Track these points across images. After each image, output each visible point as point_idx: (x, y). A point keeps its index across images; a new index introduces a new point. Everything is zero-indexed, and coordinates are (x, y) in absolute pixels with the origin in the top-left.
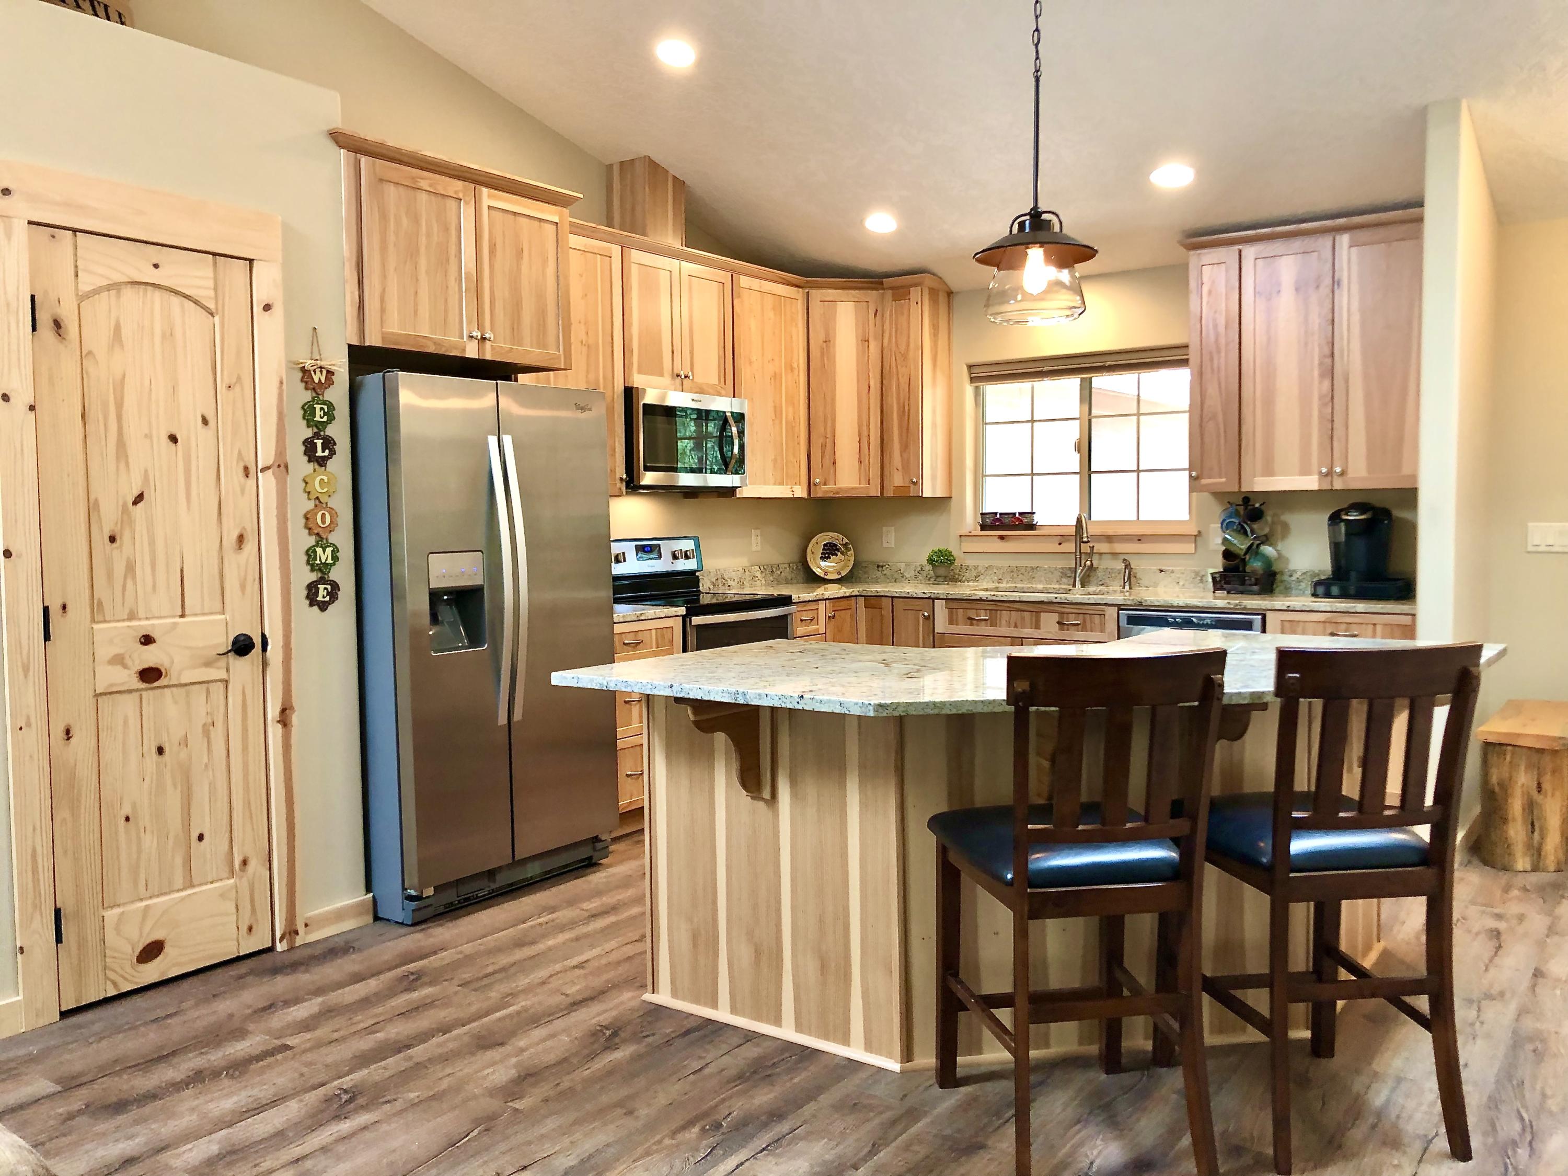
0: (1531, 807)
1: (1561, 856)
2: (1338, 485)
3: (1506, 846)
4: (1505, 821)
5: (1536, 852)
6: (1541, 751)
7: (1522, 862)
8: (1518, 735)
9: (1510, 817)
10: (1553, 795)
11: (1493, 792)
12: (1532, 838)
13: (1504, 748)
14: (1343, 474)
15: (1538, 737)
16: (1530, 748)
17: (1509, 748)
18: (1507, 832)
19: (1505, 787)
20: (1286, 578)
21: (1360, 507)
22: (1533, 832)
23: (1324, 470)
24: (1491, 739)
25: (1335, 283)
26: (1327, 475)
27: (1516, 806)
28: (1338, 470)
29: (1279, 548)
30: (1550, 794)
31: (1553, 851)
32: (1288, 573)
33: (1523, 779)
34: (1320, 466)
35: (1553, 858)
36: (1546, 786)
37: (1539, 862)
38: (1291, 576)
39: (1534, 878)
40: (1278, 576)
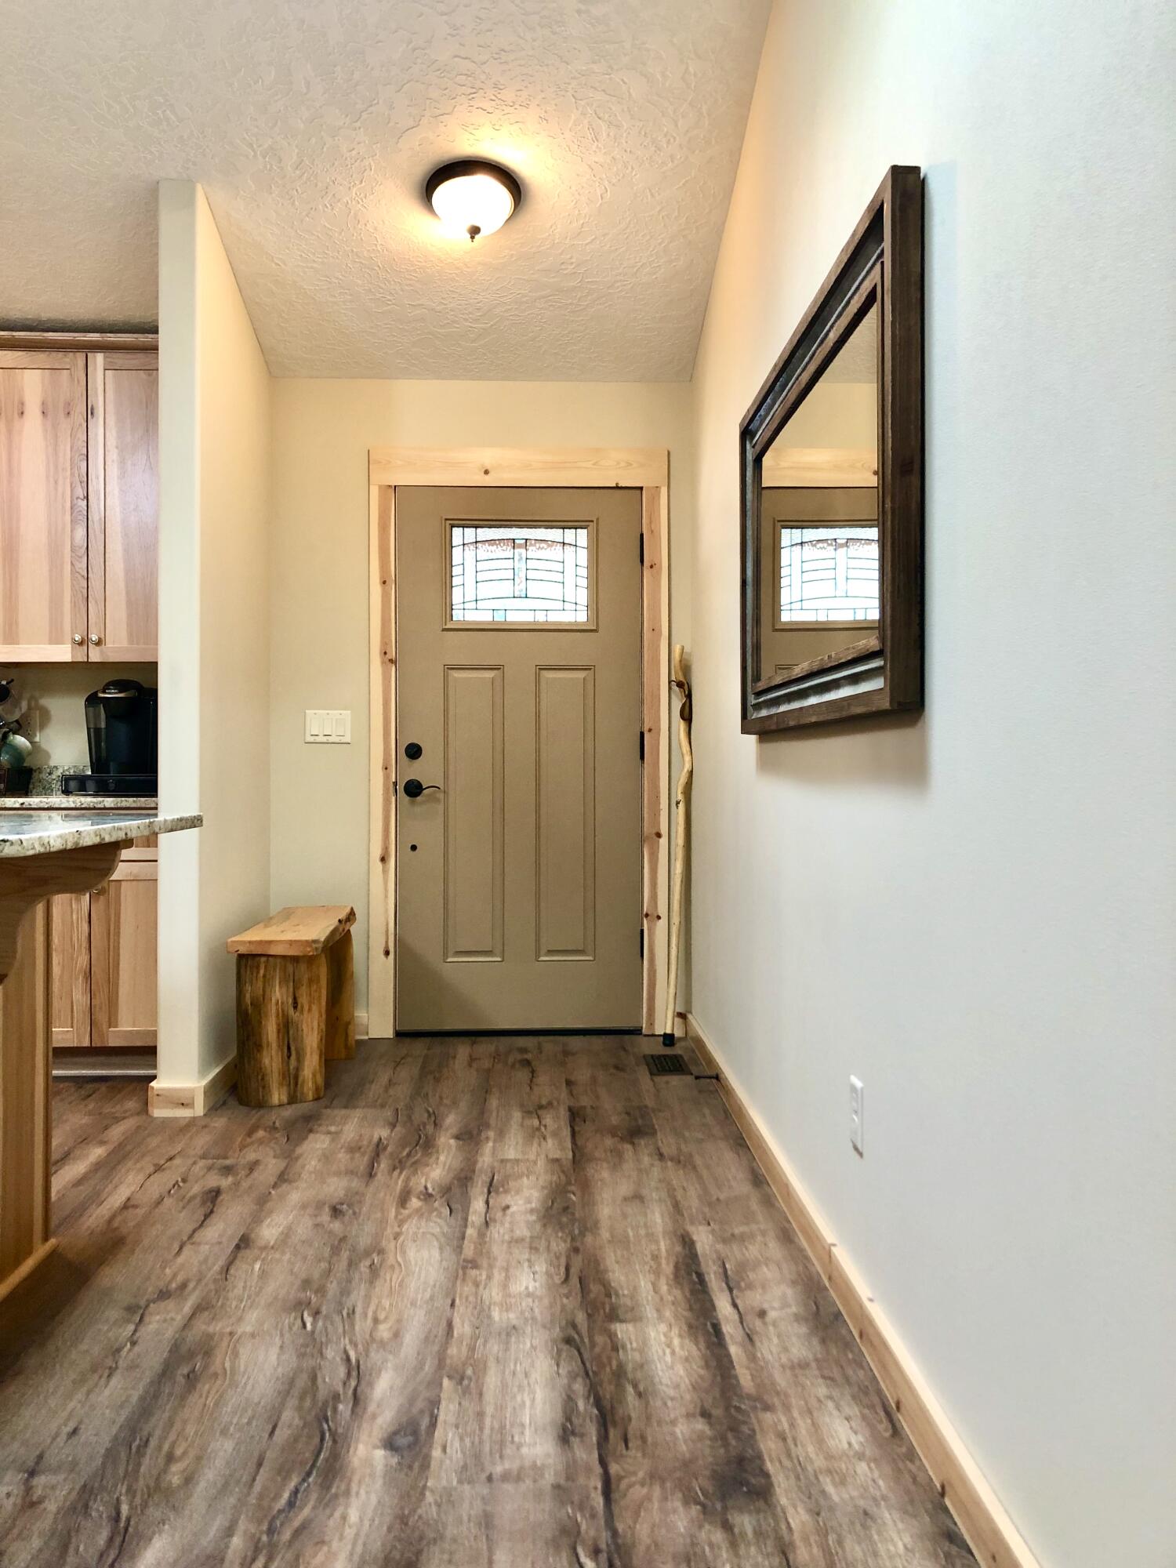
0: (286, 1027)
1: (320, 1080)
2: (95, 656)
3: (260, 1077)
4: (259, 1047)
5: (292, 1079)
6: (295, 959)
7: (277, 1096)
8: (270, 942)
9: (264, 1042)
10: (310, 1010)
11: (247, 1014)
12: (288, 1064)
13: (257, 959)
14: (99, 643)
15: (291, 943)
16: (284, 957)
17: (263, 959)
18: (261, 1062)
19: (259, 1005)
20: (44, 776)
21: (120, 685)
22: (289, 1057)
23: (78, 638)
24: (243, 950)
25: (90, 412)
26: (81, 644)
27: (271, 1029)
28: (94, 638)
29: (37, 739)
30: (306, 1008)
31: (311, 1076)
32: (48, 770)
33: (278, 994)
34: (73, 633)
35: (310, 1084)
36: (303, 1000)
37: (295, 1091)
38: (50, 774)
39: (288, 1112)
40: (35, 775)
